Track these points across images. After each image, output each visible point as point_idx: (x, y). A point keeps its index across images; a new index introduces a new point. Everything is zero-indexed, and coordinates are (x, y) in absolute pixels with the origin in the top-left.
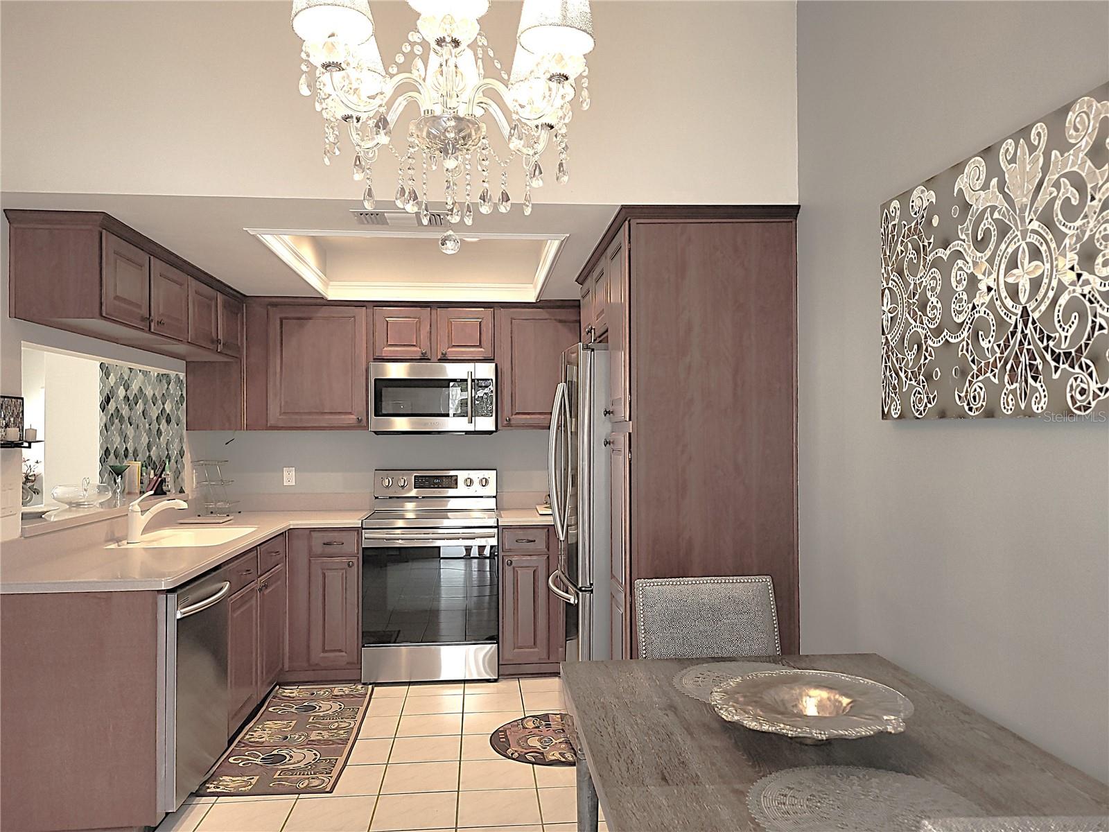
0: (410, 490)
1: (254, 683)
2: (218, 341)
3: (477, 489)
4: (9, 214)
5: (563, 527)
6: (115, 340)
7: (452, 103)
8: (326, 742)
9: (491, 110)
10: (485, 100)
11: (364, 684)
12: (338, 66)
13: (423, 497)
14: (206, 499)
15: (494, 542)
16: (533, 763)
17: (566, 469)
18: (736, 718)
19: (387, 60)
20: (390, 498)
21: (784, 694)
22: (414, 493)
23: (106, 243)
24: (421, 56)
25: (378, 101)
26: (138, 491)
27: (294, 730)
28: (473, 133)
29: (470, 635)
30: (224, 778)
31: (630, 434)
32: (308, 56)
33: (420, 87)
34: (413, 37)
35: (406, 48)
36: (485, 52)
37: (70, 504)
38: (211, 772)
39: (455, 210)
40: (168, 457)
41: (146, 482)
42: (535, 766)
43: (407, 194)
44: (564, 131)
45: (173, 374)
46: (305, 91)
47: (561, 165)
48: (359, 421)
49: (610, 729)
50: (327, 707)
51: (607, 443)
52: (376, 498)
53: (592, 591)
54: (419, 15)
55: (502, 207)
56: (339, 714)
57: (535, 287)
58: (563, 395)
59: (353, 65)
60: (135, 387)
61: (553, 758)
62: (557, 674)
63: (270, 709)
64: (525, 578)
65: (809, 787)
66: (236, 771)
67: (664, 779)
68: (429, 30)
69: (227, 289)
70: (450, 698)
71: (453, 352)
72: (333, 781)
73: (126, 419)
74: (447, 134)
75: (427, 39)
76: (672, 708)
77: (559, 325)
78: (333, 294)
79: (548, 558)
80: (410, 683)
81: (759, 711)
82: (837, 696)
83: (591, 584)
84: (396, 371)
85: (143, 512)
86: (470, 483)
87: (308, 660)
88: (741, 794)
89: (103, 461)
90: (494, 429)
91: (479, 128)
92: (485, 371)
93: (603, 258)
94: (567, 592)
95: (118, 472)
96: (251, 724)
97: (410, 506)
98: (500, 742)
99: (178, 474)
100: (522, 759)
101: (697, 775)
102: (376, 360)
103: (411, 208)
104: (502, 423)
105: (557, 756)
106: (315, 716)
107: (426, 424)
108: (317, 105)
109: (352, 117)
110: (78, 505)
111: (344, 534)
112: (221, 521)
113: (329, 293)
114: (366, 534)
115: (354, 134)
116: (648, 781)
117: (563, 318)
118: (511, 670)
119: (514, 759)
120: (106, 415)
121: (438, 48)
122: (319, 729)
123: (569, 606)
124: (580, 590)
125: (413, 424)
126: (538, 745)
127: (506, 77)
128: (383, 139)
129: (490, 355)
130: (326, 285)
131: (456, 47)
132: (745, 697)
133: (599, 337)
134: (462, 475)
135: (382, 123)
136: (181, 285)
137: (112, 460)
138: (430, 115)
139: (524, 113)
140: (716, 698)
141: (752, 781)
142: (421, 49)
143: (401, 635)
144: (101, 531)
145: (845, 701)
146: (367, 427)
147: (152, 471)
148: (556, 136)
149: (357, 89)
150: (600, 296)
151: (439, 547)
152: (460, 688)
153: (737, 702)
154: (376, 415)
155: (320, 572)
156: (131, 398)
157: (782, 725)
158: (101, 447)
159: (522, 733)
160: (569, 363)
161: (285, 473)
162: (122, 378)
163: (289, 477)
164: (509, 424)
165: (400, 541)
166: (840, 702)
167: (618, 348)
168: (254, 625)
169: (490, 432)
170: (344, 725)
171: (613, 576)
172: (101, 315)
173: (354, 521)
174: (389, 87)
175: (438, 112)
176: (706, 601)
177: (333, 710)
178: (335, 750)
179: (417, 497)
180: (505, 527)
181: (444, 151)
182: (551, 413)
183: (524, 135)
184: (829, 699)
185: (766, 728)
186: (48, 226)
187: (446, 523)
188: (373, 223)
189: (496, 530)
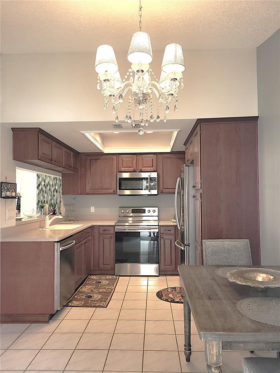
0: (130, 214)
1: (82, 274)
2: (72, 167)
3: (151, 213)
4: (13, 129)
5: (179, 225)
6: (41, 166)
7: (142, 89)
8: (105, 292)
9: (154, 90)
10: (152, 88)
11: (116, 276)
12: (108, 80)
13: (134, 216)
14: (68, 216)
15: (157, 230)
16: (170, 302)
17: (180, 207)
18: (234, 281)
19: (122, 77)
20: (124, 216)
21: (251, 275)
22: (131, 215)
23: (40, 136)
24: (132, 76)
25: (120, 90)
26: (48, 213)
27: (95, 288)
28: (148, 98)
29: (150, 261)
30: (74, 302)
31: (201, 193)
32: (100, 78)
33: (132, 85)
34: (130, 70)
35: (128, 74)
36: (151, 73)
37: (28, 216)
38: (70, 300)
39: (143, 122)
40: (57, 203)
41: (50, 210)
42: (171, 303)
43: (128, 117)
44: (176, 95)
45: (58, 177)
46: (99, 88)
47: (175, 106)
48: (114, 191)
49: (193, 284)
50: (104, 282)
51: (194, 197)
52: (120, 216)
53: (189, 246)
54: (132, 64)
55: (157, 120)
56: (109, 284)
57: (170, 148)
58: (179, 182)
59: (112, 80)
60: (47, 182)
61: (177, 301)
62: (178, 275)
63: (87, 282)
64: (168, 243)
65: (258, 303)
66: (77, 300)
67: (210, 298)
68: (135, 68)
69: (74, 150)
70: (143, 281)
71: (143, 169)
72: (107, 304)
73: (44, 191)
74: (140, 98)
75: (134, 70)
76: (214, 279)
77: (178, 159)
78: (106, 151)
79: (175, 236)
80: (130, 276)
81: (242, 279)
82: (269, 276)
83: (189, 243)
84: (126, 175)
85: (50, 219)
86: (149, 211)
87: (99, 267)
88: (235, 303)
89: (38, 204)
90: (157, 194)
91: (150, 96)
92: (154, 175)
93: (192, 136)
94: (181, 246)
95: (42, 207)
96: (82, 286)
97: (130, 219)
98: (160, 295)
99: (59, 208)
100: (167, 300)
101: (221, 298)
102: (119, 172)
103: (129, 121)
104: (160, 192)
105: (178, 300)
106: (101, 285)
107: (135, 192)
108: (102, 92)
109: (112, 95)
110: (31, 217)
111: (110, 227)
112: (72, 223)
113: (105, 151)
114: (116, 227)
115: (113, 100)
116: (204, 298)
117: (180, 157)
118: (163, 273)
119: (164, 301)
120: (39, 190)
121: (137, 73)
122: (102, 288)
123: (182, 251)
124: (185, 245)
125: (131, 192)
126: (172, 296)
127: (157, 80)
128: (121, 101)
129: (155, 170)
130: (104, 148)
131: (142, 72)
132: (237, 275)
133: (191, 162)
134: (147, 209)
135: (121, 96)
136: (61, 149)
137: (40, 204)
138: (135, 93)
139: (163, 91)
140: (228, 275)
141: (239, 300)
142: (132, 74)
143: (128, 260)
144: (38, 225)
145: (272, 277)
146: (116, 194)
147: (52, 207)
148: (174, 97)
149: (113, 87)
150: (191, 149)
151: (140, 232)
152: (147, 278)
153: (235, 276)
154: (120, 189)
155: (102, 239)
156: (46, 185)
157: (249, 283)
158: (37, 200)
159: (167, 293)
160: (181, 172)
161: (91, 208)
162: (43, 179)
163: (93, 209)
164: (162, 192)
165: (127, 230)
166: (270, 278)
167: (197, 166)
168: (82, 255)
169: (156, 195)
170: (110, 288)
171: (196, 240)
172: (38, 158)
173: (113, 223)
174: (123, 85)
175: (137, 92)
176: (226, 247)
177: (106, 283)
178: (107, 295)
179: (132, 216)
180: (161, 226)
181: (139, 104)
182: (175, 189)
183: (164, 98)
184: (266, 277)
185: (244, 284)
186: (24, 132)
187: (141, 224)
188: (118, 128)
189: (158, 227)
